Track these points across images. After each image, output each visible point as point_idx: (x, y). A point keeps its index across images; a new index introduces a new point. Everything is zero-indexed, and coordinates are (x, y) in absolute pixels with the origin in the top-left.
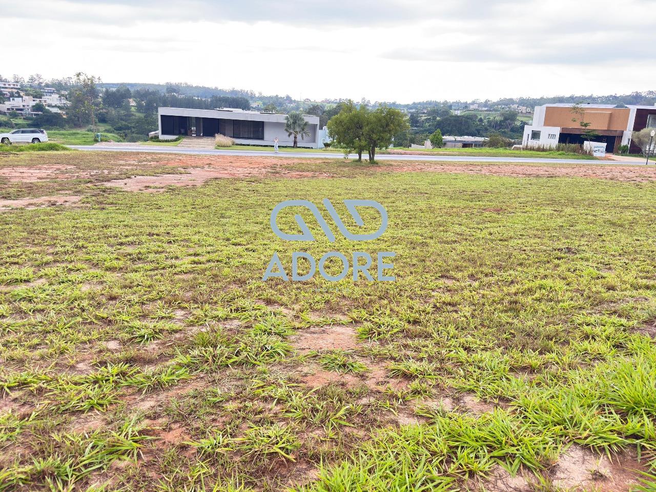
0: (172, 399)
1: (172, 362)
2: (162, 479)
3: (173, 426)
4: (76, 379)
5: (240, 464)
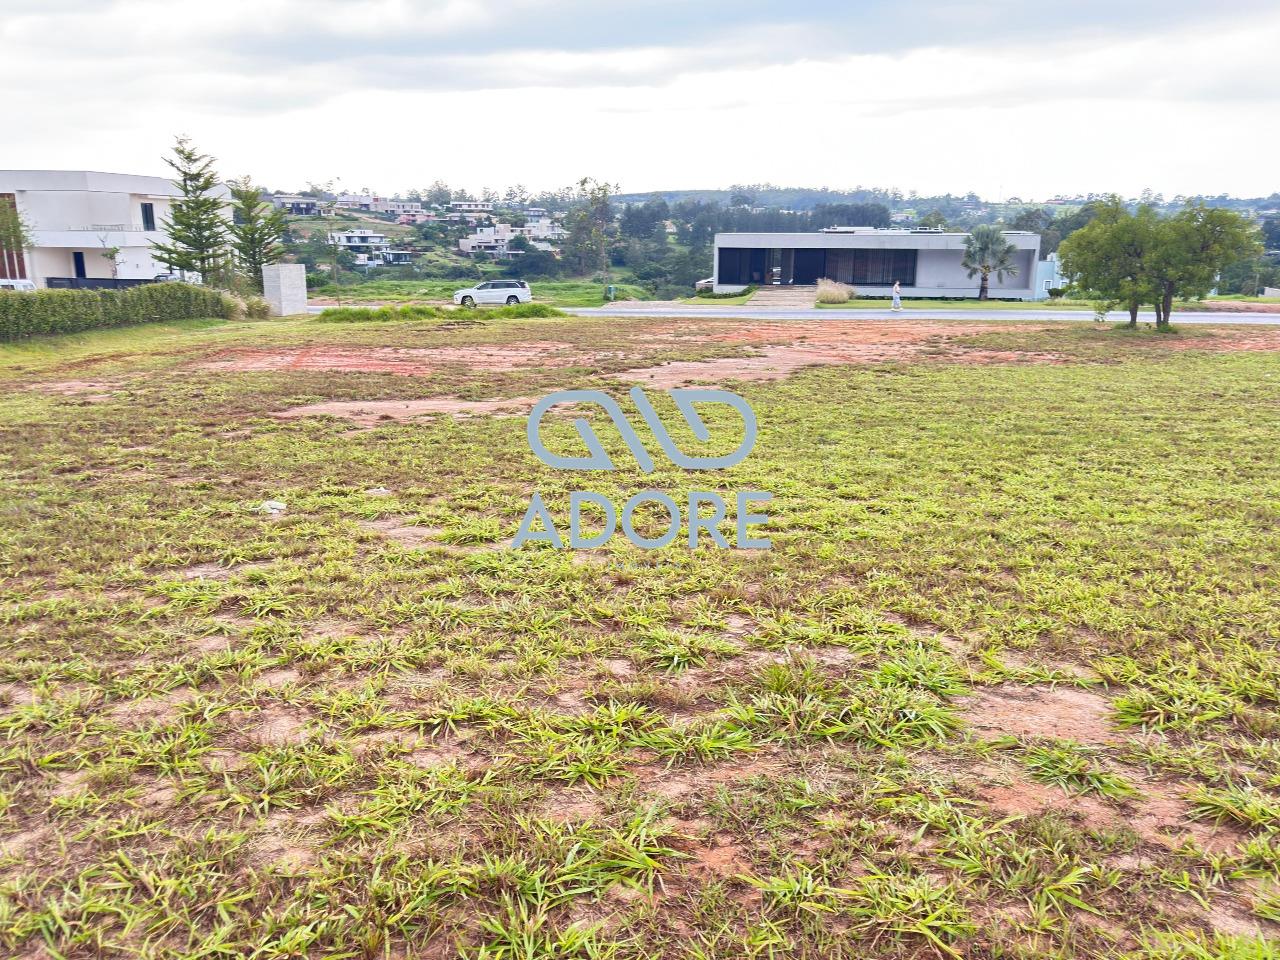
0: (719, 786)
1: (719, 714)
2: (695, 938)
3: (719, 839)
4: (558, 721)
5: (846, 942)
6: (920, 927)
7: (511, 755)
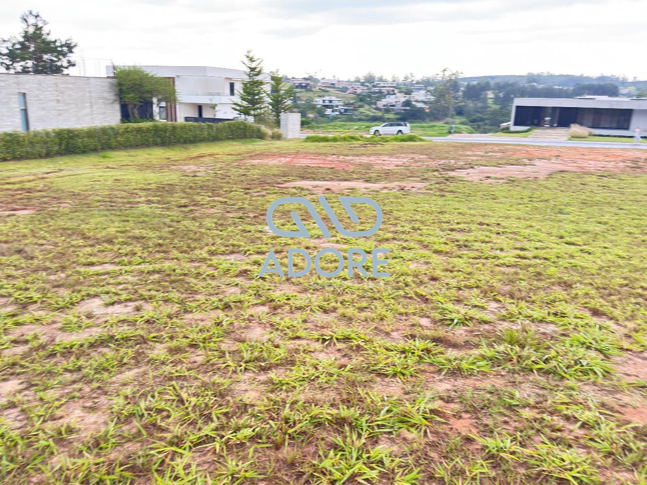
0: (468, 388)
1: (476, 352)
2: (441, 463)
3: (463, 415)
4: (388, 345)
5: (523, 477)
6: (567, 475)
7: (361, 359)
